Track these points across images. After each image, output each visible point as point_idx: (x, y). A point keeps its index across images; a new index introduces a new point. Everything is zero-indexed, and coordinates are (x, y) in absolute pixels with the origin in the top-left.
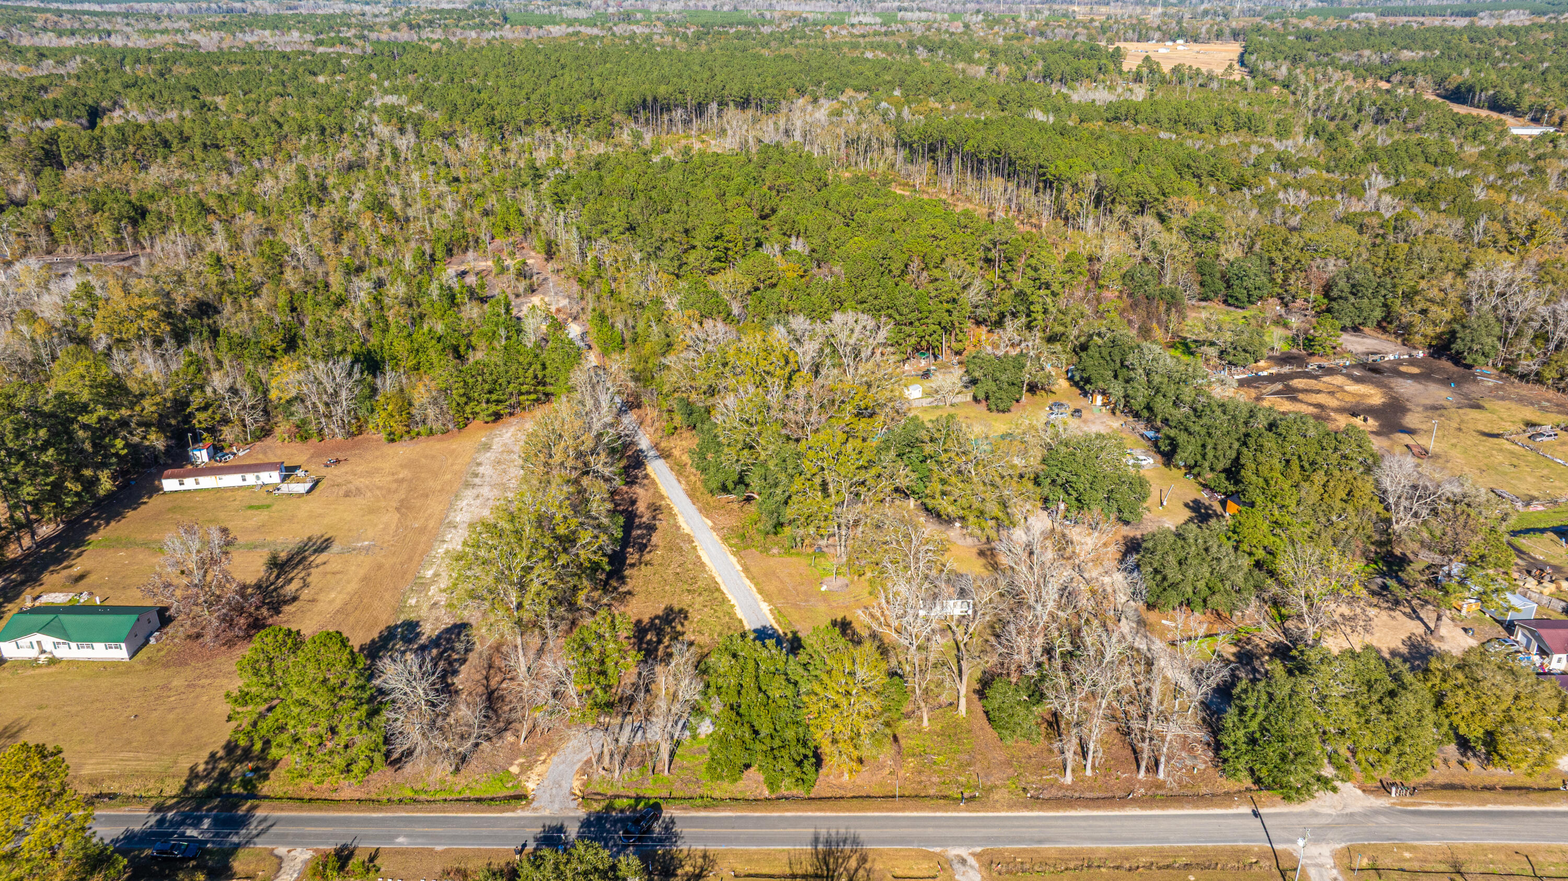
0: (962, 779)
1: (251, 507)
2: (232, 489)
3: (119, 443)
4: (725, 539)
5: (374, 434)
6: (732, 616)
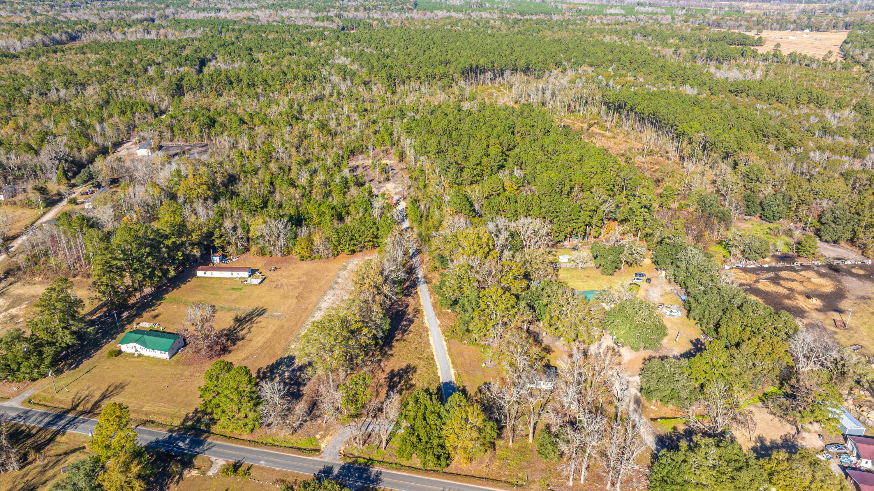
0: (519, 475)
1: (233, 289)
2: (227, 278)
3: (180, 254)
4: (444, 332)
5: (295, 255)
6: (435, 373)
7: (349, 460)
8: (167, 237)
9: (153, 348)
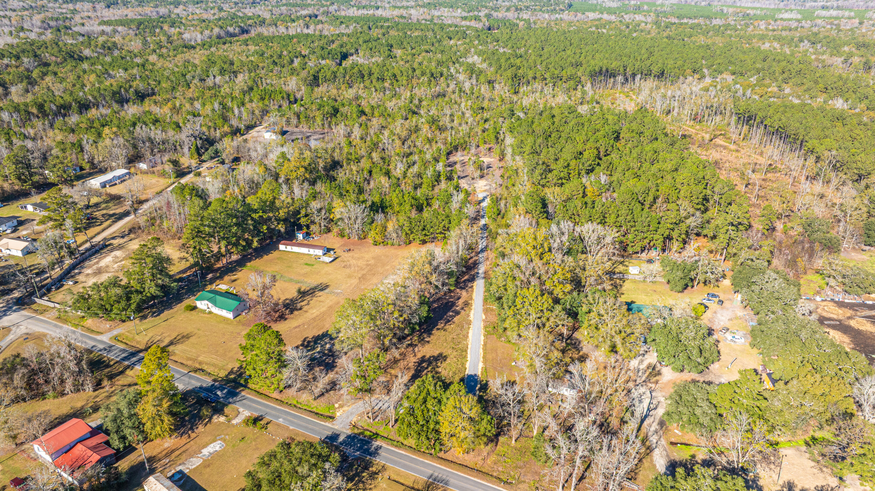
0: (512, 473)
1: (307, 264)
2: (304, 254)
3: (265, 227)
4: (485, 327)
5: (370, 240)
7: (356, 431)
8: (255, 211)
9: (221, 308)
